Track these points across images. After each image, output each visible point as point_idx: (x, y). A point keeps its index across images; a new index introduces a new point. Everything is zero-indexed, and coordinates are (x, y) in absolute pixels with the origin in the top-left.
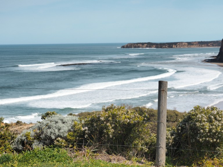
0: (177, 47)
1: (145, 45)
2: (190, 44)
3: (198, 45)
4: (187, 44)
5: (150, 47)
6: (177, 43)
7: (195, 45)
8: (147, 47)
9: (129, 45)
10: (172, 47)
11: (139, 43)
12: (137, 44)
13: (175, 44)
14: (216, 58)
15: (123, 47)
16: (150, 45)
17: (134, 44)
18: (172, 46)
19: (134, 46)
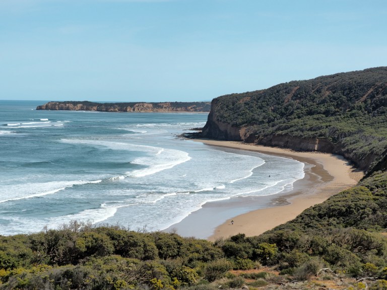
0: (134, 110)
1: (79, 105)
2: (156, 105)
3: (171, 108)
4: (151, 105)
5: (87, 109)
6: (135, 103)
7: (165, 108)
8: (82, 109)
9: (49, 105)
10: (125, 111)
11: (68, 102)
12: (65, 103)
13: (132, 105)
14: (201, 131)
15: (40, 108)
16: (87, 105)
17: (60, 103)
18: (126, 109)
19: (59, 107)
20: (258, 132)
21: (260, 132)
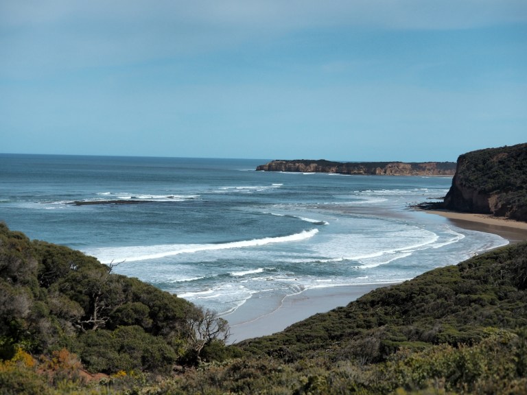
0: (385, 172)
1: (313, 165)
2: (416, 167)
3: (436, 171)
4: (410, 166)
5: (323, 171)
6: (387, 163)
7: (429, 170)
8: (316, 170)
9: (273, 164)
10: (374, 173)
11: (298, 161)
12: (294, 162)
13: (383, 165)
15: (260, 168)
16: (323, 166)
17: (287, 162)
18: (375, 170)
19: (285, 167)
20: (511, 202)
21: (515, 202)
